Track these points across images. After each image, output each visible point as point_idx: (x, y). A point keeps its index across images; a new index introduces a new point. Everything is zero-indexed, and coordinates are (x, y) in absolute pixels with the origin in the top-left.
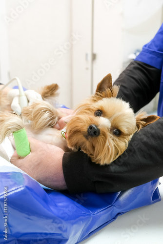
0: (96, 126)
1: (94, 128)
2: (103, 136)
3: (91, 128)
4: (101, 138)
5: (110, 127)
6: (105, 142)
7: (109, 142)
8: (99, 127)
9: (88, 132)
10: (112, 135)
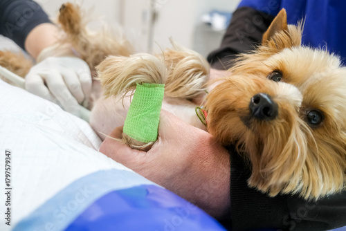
0: (269, 96)
1: (265, 100)
2: (283, 120)
3: (257, 99)
4: (278, 124)
5: (300, 104)
6: (288, 134)
7: (296, 136)
8: (276, 100)
9: (251, 109)
10: (303, 123)
